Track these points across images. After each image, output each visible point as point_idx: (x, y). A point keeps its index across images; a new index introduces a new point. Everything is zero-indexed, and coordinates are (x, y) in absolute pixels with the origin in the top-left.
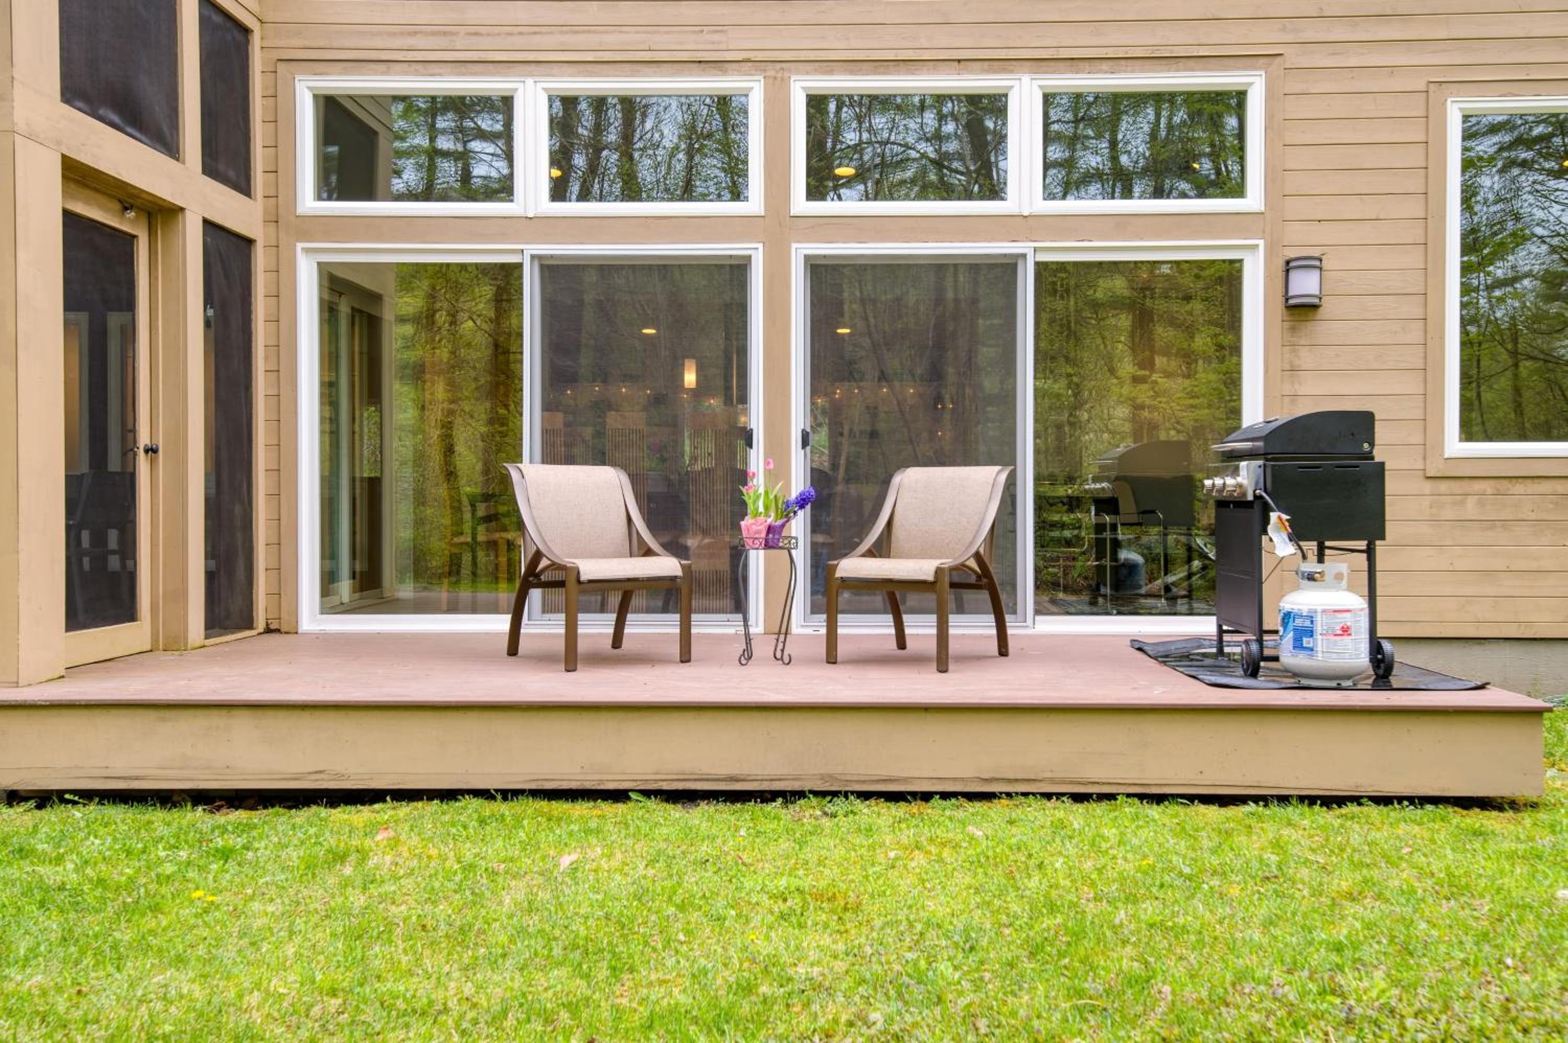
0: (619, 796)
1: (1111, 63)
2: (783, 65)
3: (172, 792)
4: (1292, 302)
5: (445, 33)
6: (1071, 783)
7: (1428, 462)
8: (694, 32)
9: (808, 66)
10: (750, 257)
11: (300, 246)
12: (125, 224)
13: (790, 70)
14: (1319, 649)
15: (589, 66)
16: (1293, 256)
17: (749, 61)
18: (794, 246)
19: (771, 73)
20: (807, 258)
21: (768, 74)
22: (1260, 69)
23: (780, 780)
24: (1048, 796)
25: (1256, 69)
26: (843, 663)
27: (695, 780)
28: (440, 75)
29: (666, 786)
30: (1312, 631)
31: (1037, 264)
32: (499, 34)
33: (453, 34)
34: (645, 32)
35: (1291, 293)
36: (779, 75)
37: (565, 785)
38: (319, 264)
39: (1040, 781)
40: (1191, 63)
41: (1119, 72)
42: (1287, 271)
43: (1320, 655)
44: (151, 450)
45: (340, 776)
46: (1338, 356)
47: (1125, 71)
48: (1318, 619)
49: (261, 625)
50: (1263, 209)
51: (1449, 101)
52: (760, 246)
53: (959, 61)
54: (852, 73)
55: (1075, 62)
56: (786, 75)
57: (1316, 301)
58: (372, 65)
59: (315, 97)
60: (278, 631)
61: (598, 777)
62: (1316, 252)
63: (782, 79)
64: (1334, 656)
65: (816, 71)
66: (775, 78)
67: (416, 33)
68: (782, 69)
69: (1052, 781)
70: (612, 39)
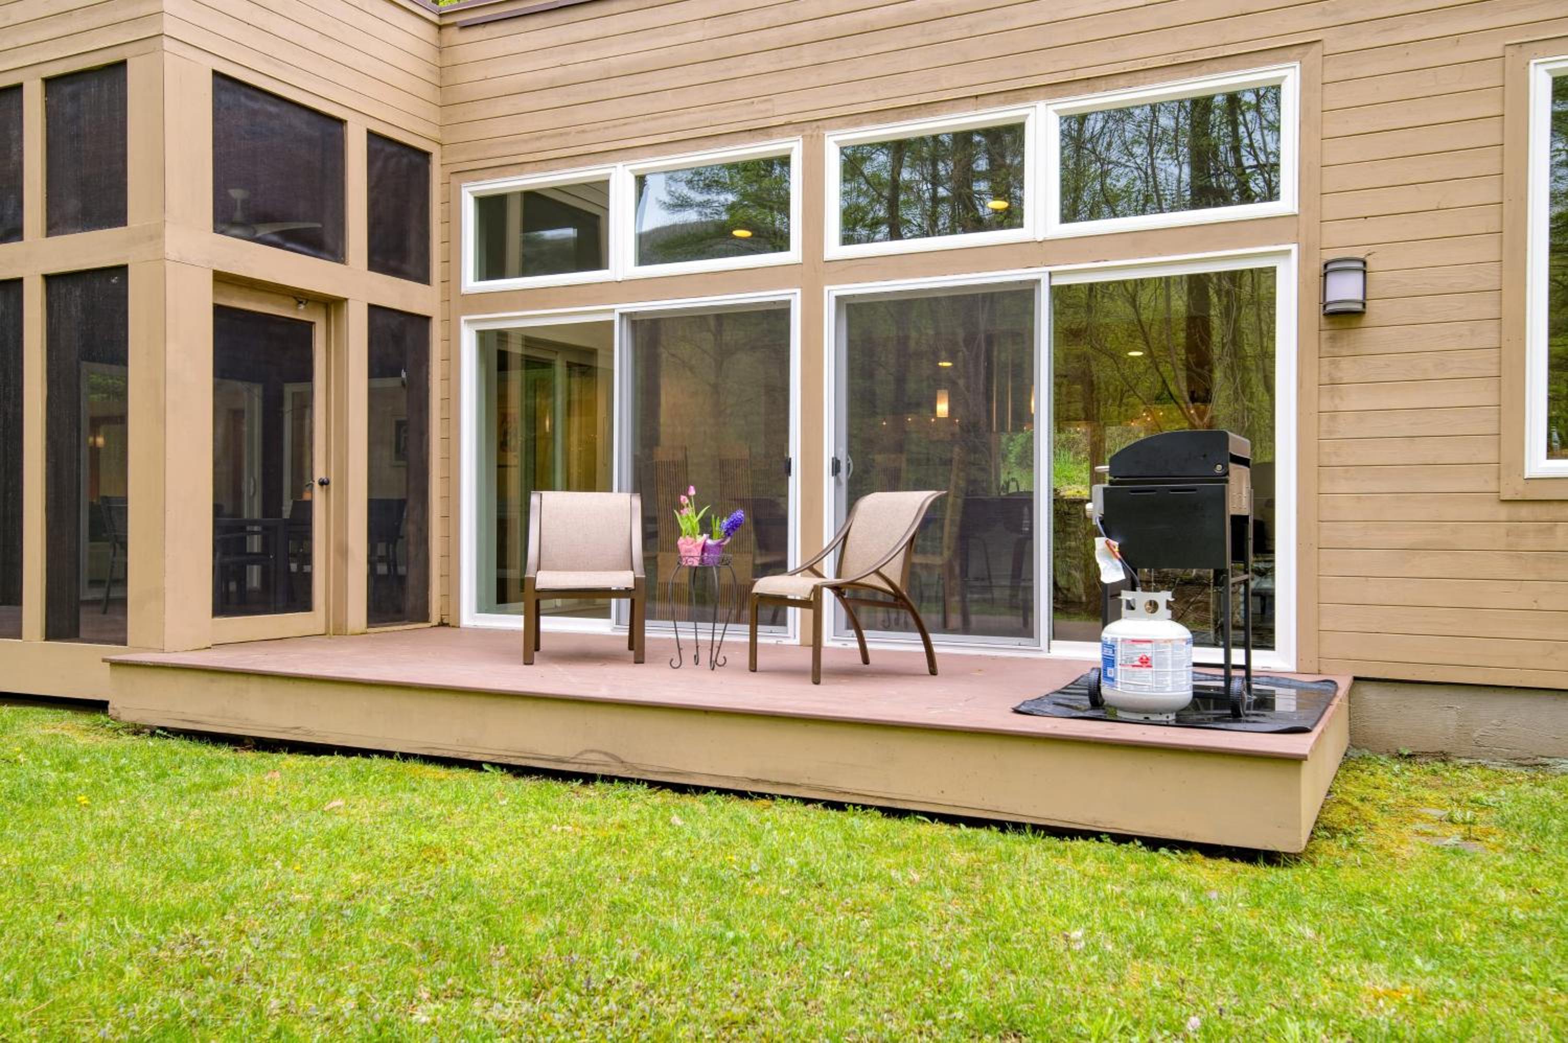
0: (476, 766)
1: (1128, 77)
2: (819, 123)
3: (244, 737)
4: (1329, 308)
5: (561, 134)
6: (826, 790)
7: (1503, 483)
8: (746, 104)
9: (839, 121)
10: (789, 302)
11: (463, 318)
12: (301, 314)
13: (825, 128)
14: (1119, 679)
15: (663, 147)
16: (1331, 258)
17: (790, 123)
18: (826, 288)
19: (808, 132)
20: (838, 298)
21: (806, 133)
22: (1294, 60)
23: (594, 764)
24: (807, 801)
25: (1289, 60)
26: (761, 671)
27: (534, 759)
28: (557, 169)
29: (514, 762)
30: (1113, 661)
31: (1052, 288)
32: (599, 129)
33: (567, 134)
34: (710, 110)
35: (1329, 299)
36: (815, 133)
37: (446, 754)
38: (478, 332)
39: (799, 786)
40: (1215, 64)
41: (1137, 85)
42: (1325, 275)
43: (1119, 686)
44: (322, 483)
45: (309, 733)
46: (1388, 365)
47: (1143, 84)
48: (1118, 648)
49: (435, 618)
50: (1296, 211)
51: (1532, 62)
52: (798, 291)
53: (977, 97)
54: (879, 122)
55: (1090, 82)
56: (821, 132)
57: (1359, 307)
58: (510, 168)
59: (475, 198)
60: (447, 625)
61: (467, 749)
62: (1360, 253)
63: (818, 136)
64: (1132, 688)
65: (848, 125)
66: (812, 136)
67: (541, 137)
68: (818, 127)
69: (809, 787)
70: (684, 120)
